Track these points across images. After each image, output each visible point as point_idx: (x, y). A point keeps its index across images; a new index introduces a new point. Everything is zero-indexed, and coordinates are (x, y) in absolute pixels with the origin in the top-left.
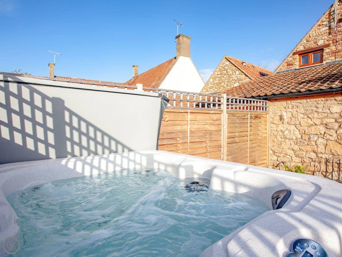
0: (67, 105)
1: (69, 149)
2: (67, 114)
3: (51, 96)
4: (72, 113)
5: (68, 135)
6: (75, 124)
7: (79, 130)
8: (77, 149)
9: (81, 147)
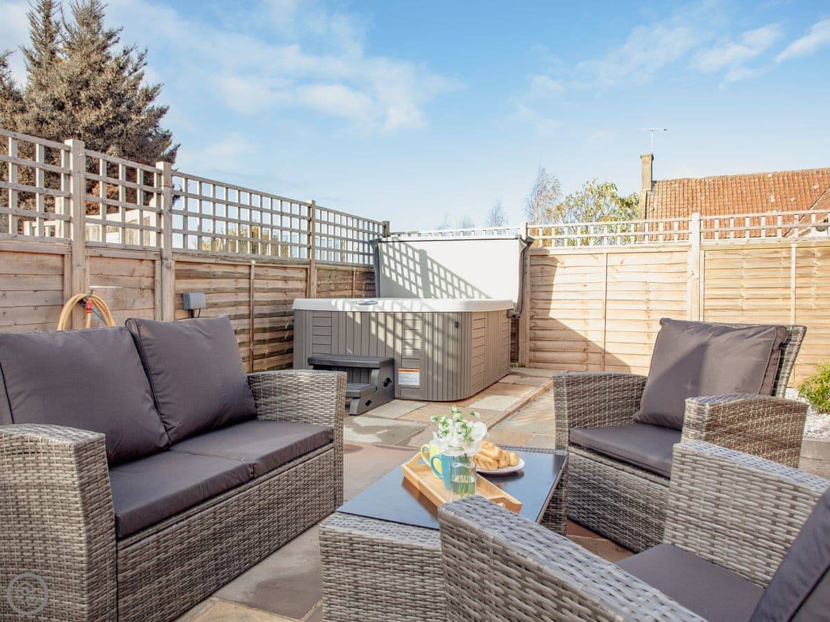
0: (428, 255)
1: (432, 292)
2: (429, 262)
3: (418, 248)
4: (433, 261)
5: (431, 280)
6: (436, 270)
7: (438, 275)
8: (438, 291)
9: (442, 291)
